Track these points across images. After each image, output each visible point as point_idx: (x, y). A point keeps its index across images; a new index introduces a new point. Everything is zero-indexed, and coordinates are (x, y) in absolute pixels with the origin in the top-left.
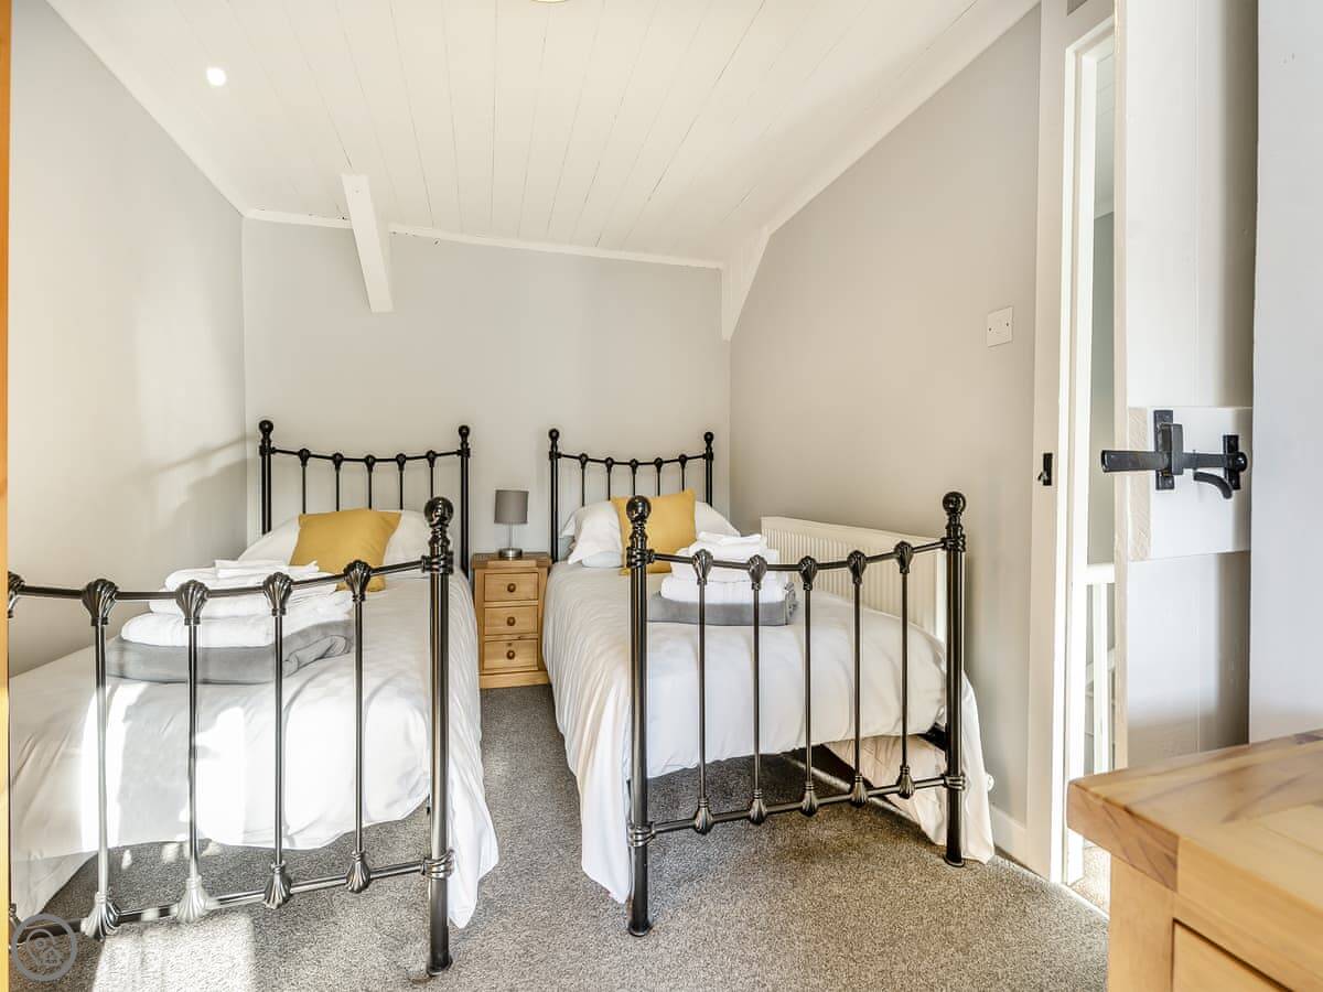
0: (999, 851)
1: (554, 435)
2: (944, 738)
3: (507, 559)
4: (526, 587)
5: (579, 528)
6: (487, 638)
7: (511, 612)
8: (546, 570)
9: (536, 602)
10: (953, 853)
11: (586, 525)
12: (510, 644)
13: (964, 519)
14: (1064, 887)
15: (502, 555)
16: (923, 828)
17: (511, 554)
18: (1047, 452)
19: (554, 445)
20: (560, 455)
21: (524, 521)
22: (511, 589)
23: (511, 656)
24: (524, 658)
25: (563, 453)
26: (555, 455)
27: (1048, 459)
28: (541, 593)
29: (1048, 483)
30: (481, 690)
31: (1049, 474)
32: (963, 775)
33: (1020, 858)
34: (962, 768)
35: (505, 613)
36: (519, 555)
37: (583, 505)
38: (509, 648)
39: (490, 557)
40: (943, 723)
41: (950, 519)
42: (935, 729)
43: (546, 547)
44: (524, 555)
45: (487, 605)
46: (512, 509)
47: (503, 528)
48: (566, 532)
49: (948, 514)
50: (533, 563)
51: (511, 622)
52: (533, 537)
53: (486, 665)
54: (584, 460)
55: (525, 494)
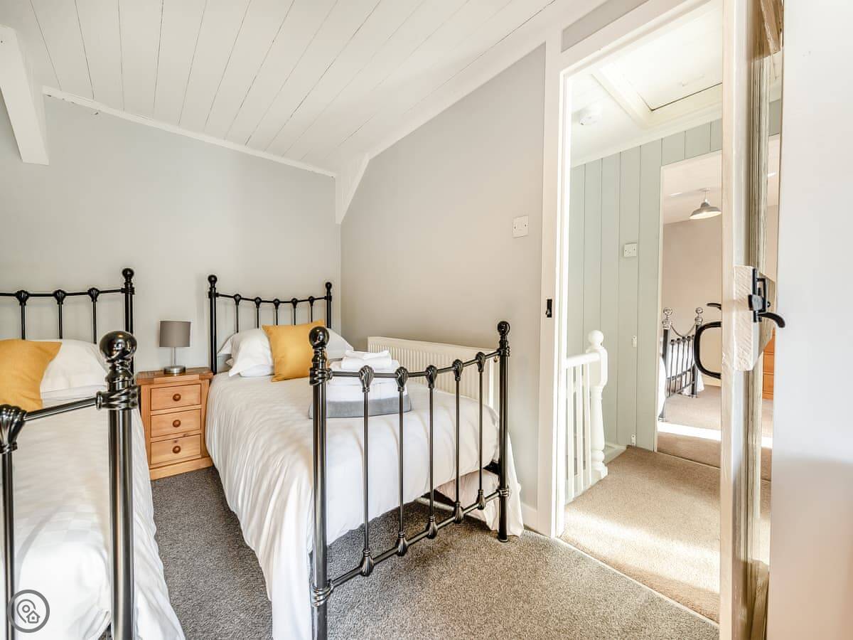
0: (526, 528)
1: (213, 280)
2: (498, 468)
3: (172, 374)
4: (190, 396)
5: (236, 348)
6: (152, 440)
7: (176, 417)
8: (208, 381)
9: (199, 407)
10: (502, 535)
11: (244, 347)
12: (176, 442)
13: (509, 337)
14: (556, 539)
15: (166, 372)
16: (487, 524)
17: (175, 371)
18: (550, 298)
19: (213, 287)
20: (217, 295)
21: (187, 344)
22: (176, 398)
23: (176, 450)
24: (190, 449)
25: (220, 293)
26: (213, 295)
27: (550, 303)
28: (204, 399)
29: (550, 316)
30: (151, 481)
31: (551, 311)
32: (508, 487)
33: (535, 529)
34: (507, 483)
35: (170, 419)
36: (183, 371)
37: (238, 332)
38: (176, 445)
39: (155, 374)
40: (497, 460)
41: (501, 338)
42: (492, 463)
43: (205, 362)
44: (187, 371)
45: (152, 413)
46: (176, 335)
47: (166, 351)
48: (222, 353)
49: (501, 334)
50: (196, 377)
51: (176, 424)
52: (196, 356)
53: (153, 461)
54: (237, 299)
55: (188, 324)
